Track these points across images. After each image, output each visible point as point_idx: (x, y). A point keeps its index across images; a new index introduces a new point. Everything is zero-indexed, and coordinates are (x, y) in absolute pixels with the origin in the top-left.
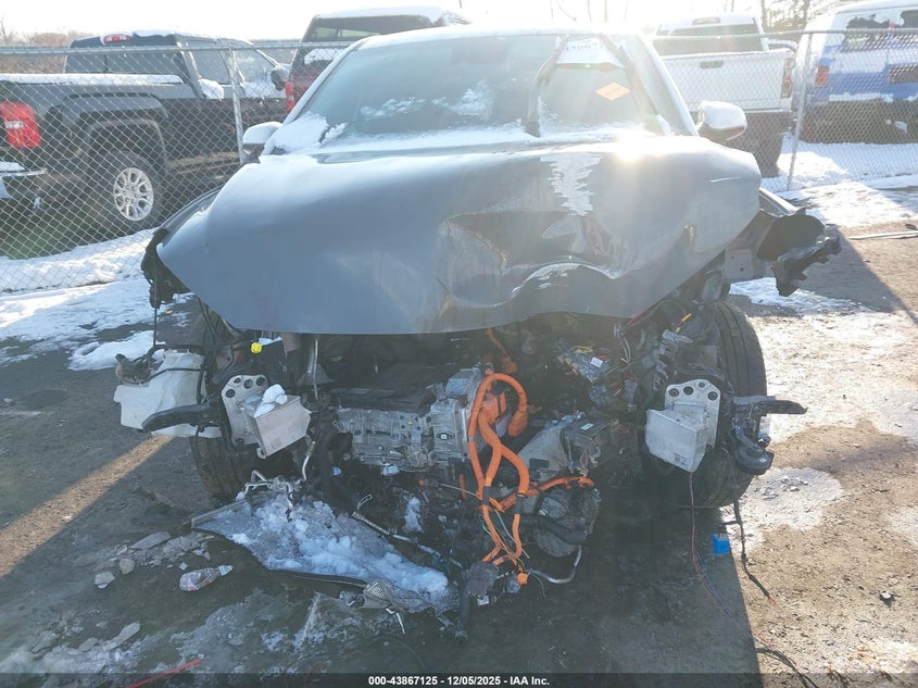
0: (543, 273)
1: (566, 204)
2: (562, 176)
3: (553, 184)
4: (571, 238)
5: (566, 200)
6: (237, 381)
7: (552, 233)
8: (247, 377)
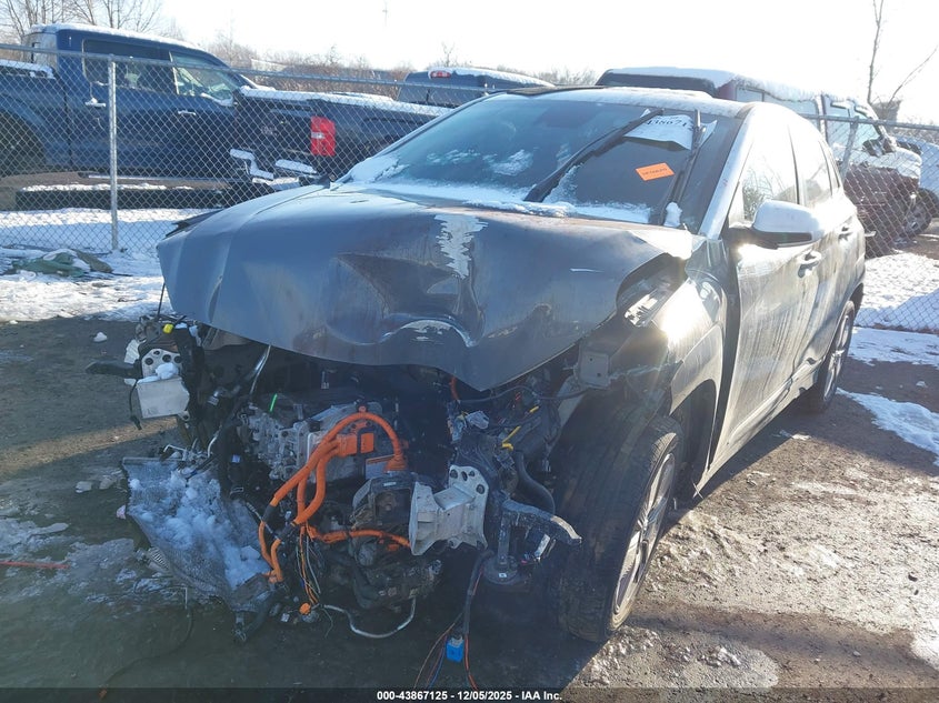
0: (420, 325)
1: (450, 265)
2: (450, 236)
3: (440, 242)
4: (452, 298)
5: (452, 260)
6: (158, 353)
7: (435, 289)
8: (166, 353)
